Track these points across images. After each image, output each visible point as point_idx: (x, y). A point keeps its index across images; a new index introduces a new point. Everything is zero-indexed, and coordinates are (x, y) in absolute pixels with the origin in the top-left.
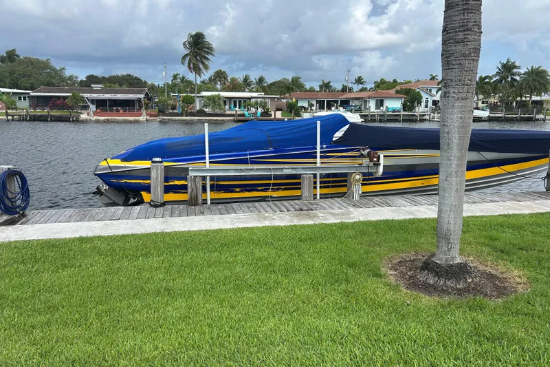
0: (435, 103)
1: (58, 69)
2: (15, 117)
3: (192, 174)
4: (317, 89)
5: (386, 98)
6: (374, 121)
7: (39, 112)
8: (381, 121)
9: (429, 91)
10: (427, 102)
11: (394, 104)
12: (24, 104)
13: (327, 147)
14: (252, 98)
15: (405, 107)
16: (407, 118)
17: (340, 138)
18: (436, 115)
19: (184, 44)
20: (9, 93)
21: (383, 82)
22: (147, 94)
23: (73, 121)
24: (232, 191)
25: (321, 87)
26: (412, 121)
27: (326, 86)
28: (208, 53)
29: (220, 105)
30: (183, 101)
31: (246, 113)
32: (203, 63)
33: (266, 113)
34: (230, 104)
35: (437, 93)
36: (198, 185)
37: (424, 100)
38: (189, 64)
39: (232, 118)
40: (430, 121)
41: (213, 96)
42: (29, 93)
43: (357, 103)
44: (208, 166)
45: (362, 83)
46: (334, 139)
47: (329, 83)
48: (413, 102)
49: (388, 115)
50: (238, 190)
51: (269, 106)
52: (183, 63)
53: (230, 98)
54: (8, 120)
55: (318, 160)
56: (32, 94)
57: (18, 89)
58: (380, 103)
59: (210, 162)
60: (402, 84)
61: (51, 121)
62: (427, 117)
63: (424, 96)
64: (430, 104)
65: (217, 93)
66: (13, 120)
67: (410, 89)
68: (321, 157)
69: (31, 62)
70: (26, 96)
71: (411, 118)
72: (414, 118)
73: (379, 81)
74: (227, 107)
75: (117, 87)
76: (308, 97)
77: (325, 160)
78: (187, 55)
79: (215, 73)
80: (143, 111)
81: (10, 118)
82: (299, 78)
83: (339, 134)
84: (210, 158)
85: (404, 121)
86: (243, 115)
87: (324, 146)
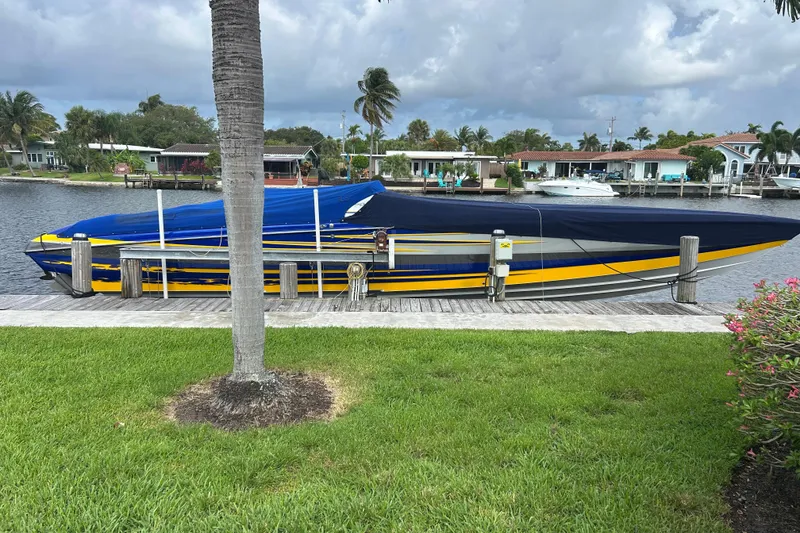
0: (747, 167)
1: (205, 119)
2: (137, 184)
3: (123, 256)
4: (576, 146)
5: (662, 160)
6: (636, 195)
7: (169, 177)
8: (648, 195)
9: (739, 151)
10: (734, 166)
11: (673, 170)
12: (153, 167)
13: (335, 227)
14: (455, 159)
15: (692, 174)
16: (691, 192)
17: (357, 214)
18: (741, 187)
19: (360, 83)
20: (136, 152)
21: (671, 136)
22: (311, 153)
23: (206, 189)
24: (203, 283)
25: (582, 143)
26: (701, 196)
27: (590, 143)
28: (390, 97)
29: (403, 169)
30: (353, 164)
31: (440, 181)
32: (383, 110)
33: (473, 181)
34: (424, 168)
35: (750, 153)
36: (131, 271)
37: (727, 164)
38: (364, 111)
39: (419, 188)
40: (729, 196)
41: (395, 157)
42: (159, 153)
43: (617, 167)
44: (162, 246)
45: (646, 138)
46: (347, 215)
47: (594, 137)
48: (707, 168)
49: (660, 187)
50: (210, 281)
51: (479, 172)
52: (356, 111)
53: (424, 160)
54: (127, 187)
55: (318, 243)
56: (163, 153)
57: (152, 146)
58: (652, 168)
59: (166, 242)
60: (699, 138)
61: (179, 188)
62: (725, 191)
63: (730, 159)
64: (740, 170)
65: (400, 153)
66: (134, 187)
67: (703, 147)
68: (322, 240)
69: (173, 112)
70: (155, 155)
71: (699, 191)
72: (704, 191)
73: (666, 135)
74: (419, 172)
75: (283, 144)
76: (544, 157)
77: (330, 244)
78: (361, 99)
79: (411, 124)
80: (299, 177)
81: (130, 184)
82: (535, 131)
83: (355, 209)
84: (166, 236)
85: (686, 196)
86: (436, 184)
87: (332, 225)
